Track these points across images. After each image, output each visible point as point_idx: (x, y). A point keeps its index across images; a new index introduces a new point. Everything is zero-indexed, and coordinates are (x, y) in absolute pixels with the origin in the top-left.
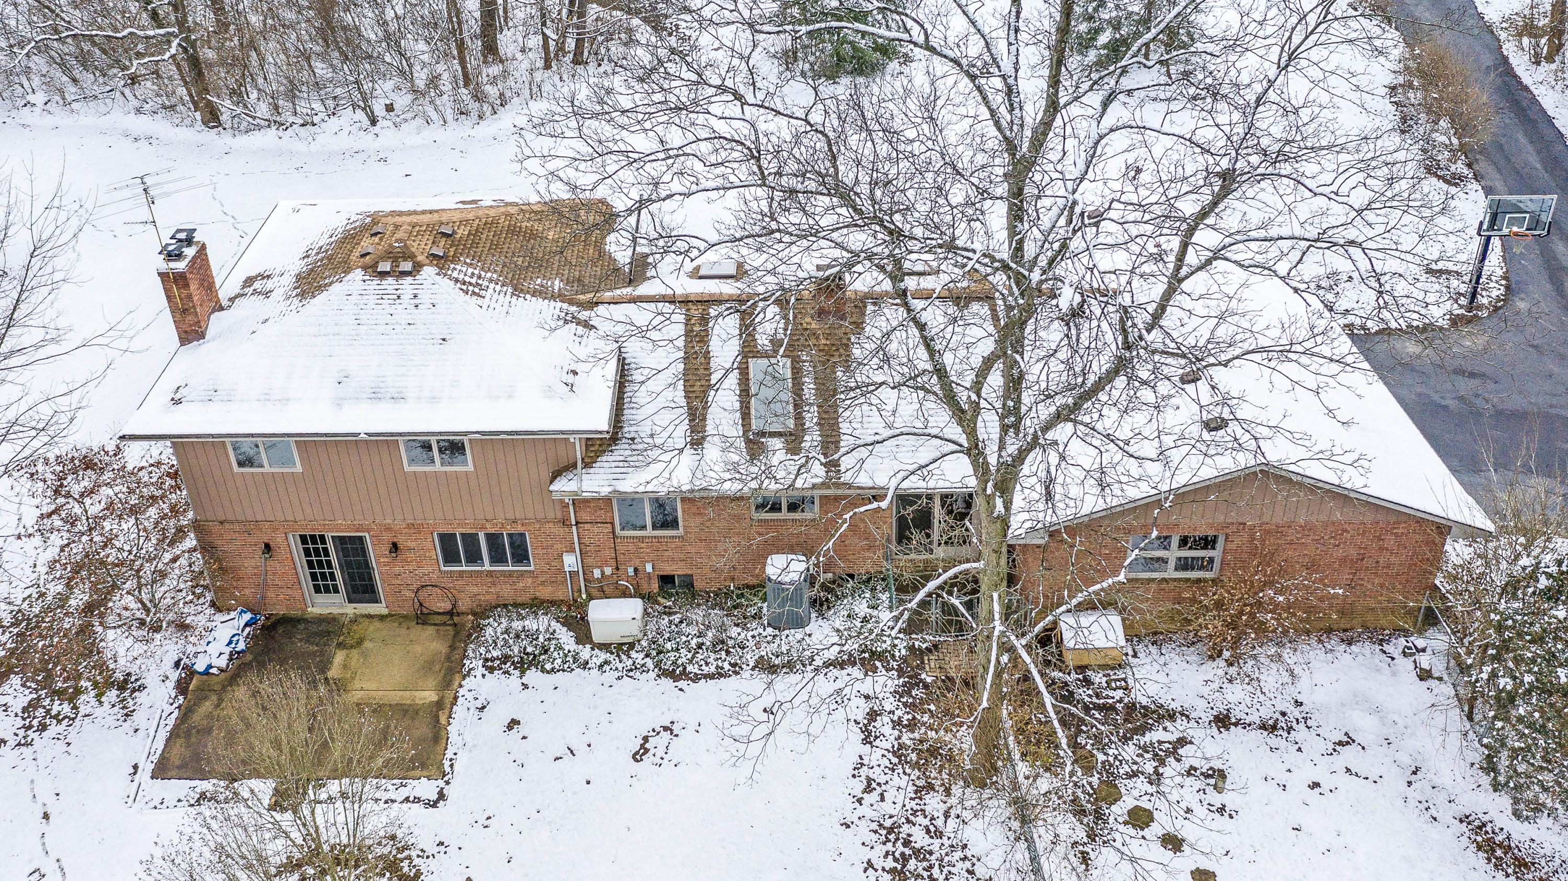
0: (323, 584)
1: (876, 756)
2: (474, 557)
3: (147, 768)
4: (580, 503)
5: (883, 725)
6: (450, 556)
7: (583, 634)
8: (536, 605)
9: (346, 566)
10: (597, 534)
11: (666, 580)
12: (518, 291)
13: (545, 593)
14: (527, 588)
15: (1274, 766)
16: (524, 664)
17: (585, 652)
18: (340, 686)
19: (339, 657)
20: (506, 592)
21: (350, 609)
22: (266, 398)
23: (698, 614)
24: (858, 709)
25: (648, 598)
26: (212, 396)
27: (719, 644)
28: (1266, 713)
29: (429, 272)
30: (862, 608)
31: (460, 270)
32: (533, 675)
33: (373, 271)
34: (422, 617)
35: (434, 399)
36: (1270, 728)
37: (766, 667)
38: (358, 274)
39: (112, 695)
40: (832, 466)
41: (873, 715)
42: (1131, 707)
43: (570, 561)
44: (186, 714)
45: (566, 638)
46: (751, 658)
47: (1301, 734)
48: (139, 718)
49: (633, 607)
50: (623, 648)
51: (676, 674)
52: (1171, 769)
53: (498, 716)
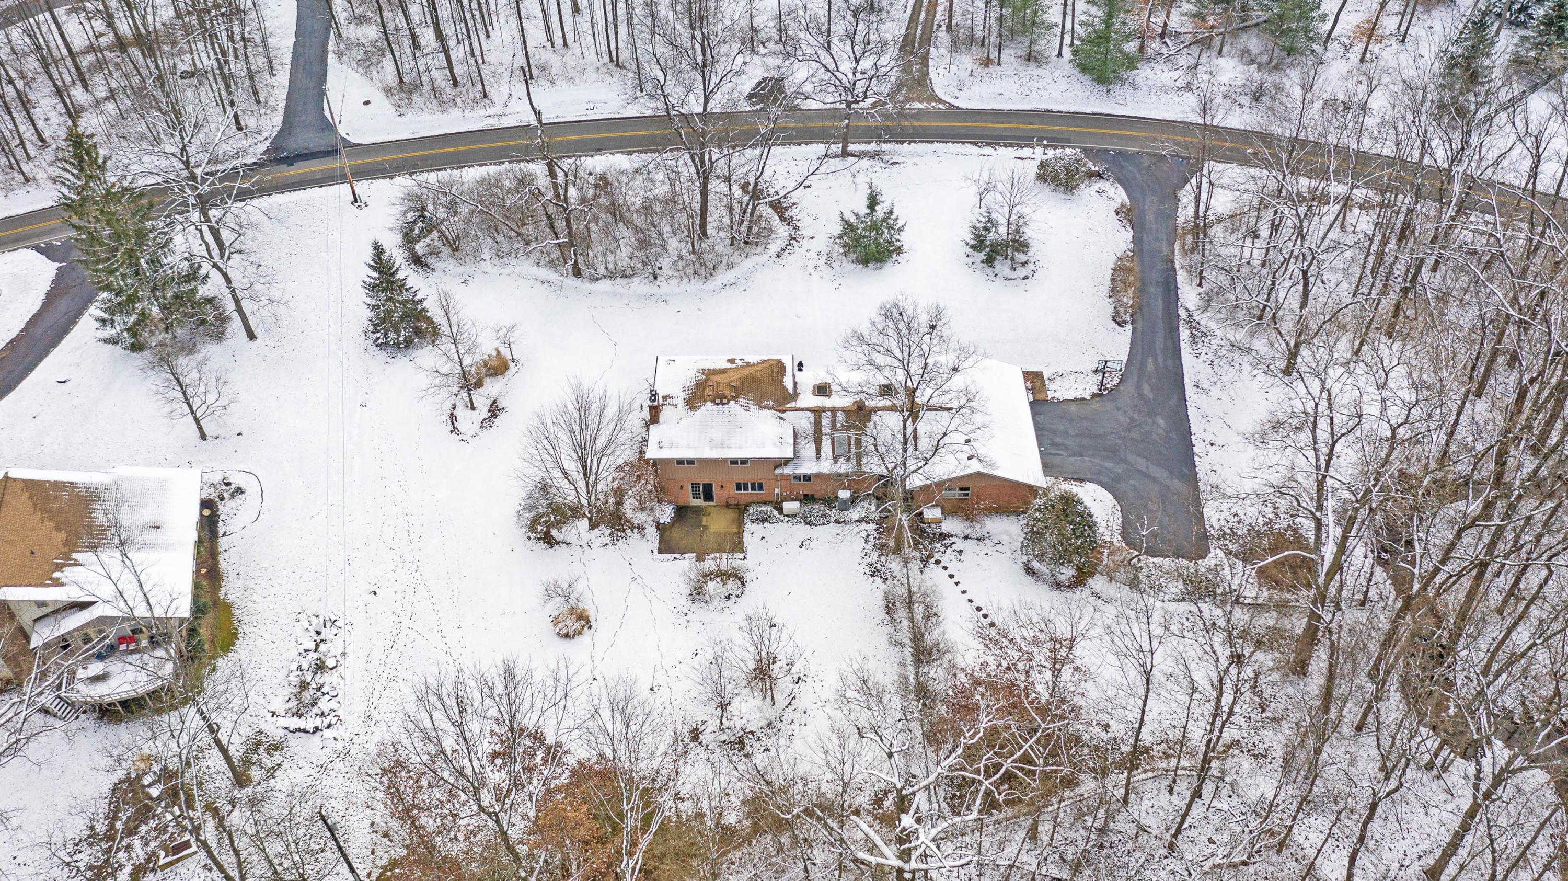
0: (696, 496)
1: (868, 547)
2: (746, 488)
3: (656, 551)
4: (782, 475)
5: (871, 538)
6: (739, 488)
7: (780, 510)
8: (765, 503)
9: (704, 491)
10: (784, 483)
11: (806, 496)
12: (760, 407)
13: (767, 499)
14: (762, 498)
15: (976, 549)
16: (764, 521)
17: (782, 517)
18: (706, 527)
19: (704, 519)
20: (755, 499)
21: (704, 504)
22: (688, 446)
23: (816, 506)
24: (864, 534)
25: (801, 502)
26: (671, 446)
27: (824, 516)
28: (979, 536)
29: (732, 402)
30: (867, 505)
31: (741, 401)
32: (766, 524)
33: (714, 401)
34: (728, 506)
35: (740, 448)
36: (979, 539)
37: (837, 521)
38: (709, 404)
39: (636, 531)
40: (859, 464)
41: (868, 536)
42: (941, 534)
43: (777, 491)
44: (661, 536)
45: (776, 513)
46: (833, 519)
47: (987, 541)
48: (647, 537)
49: (796, 505)
50: (794, 516)
51: (810, 524)
52: (949, 550)
53: (757, 536)
